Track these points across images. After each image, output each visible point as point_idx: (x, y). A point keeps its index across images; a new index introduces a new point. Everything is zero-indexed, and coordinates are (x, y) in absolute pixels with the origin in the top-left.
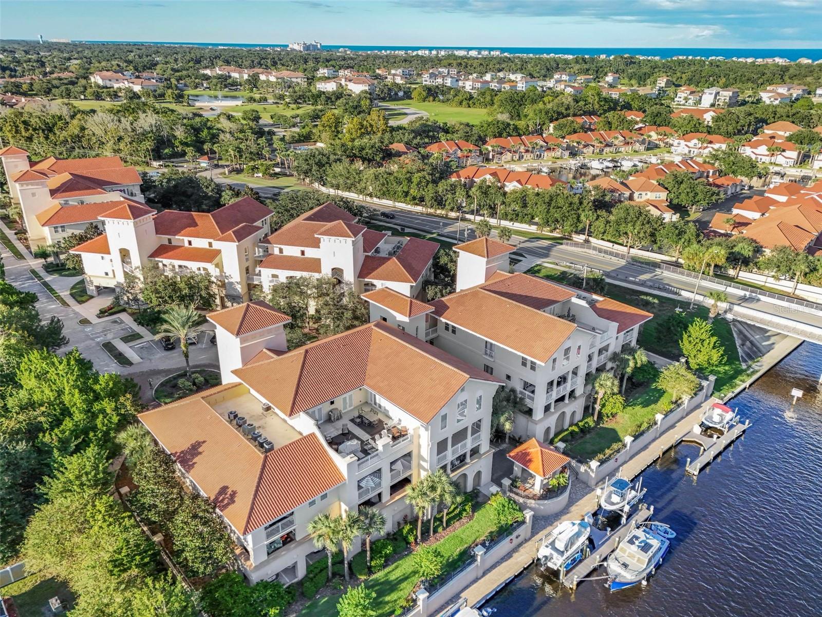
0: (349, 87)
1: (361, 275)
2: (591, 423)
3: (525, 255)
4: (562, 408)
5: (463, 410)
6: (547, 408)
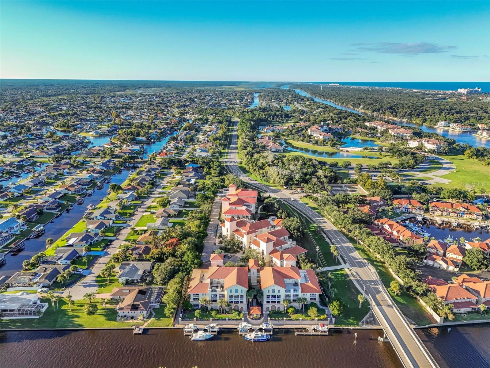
1: (270, 254)
2: (283, 312)
3: (347, 264)
4: (273, 304)
5: (236, 291)
6: (268, 302)
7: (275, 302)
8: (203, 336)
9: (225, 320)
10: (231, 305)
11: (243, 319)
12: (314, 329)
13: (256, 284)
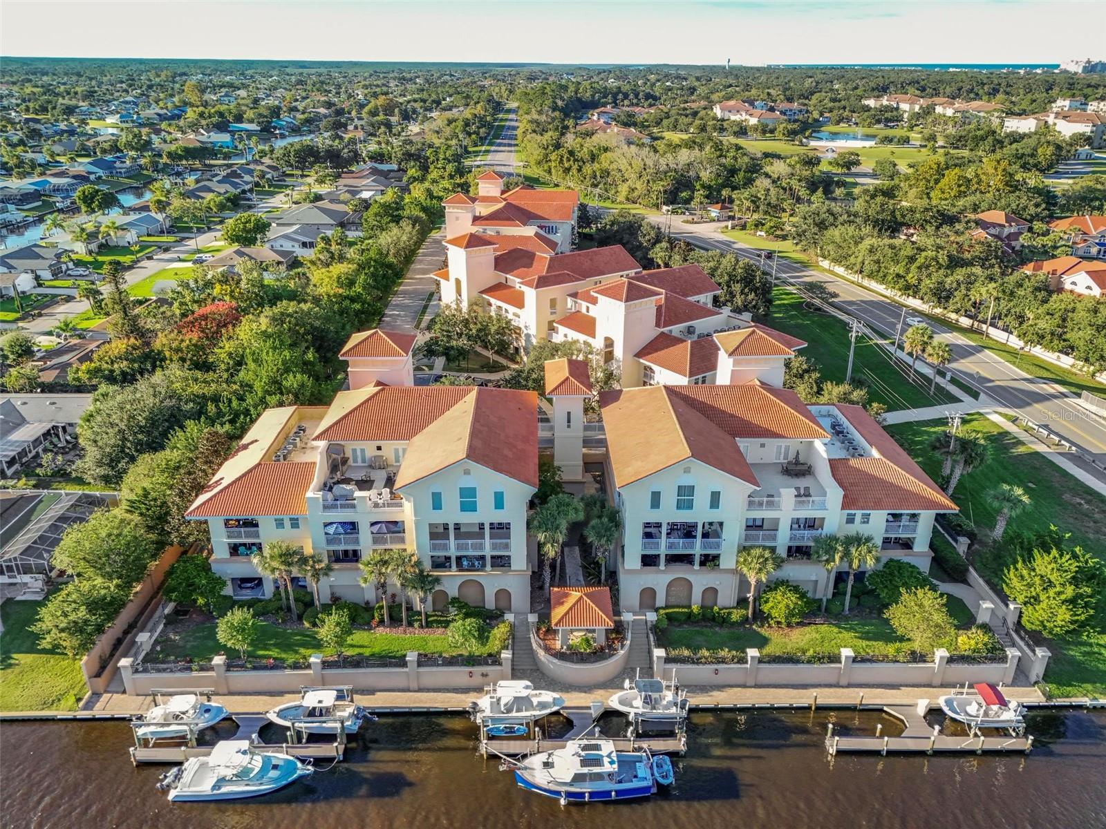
0: (1057, 128)
1: (640, 354)
2: (736, 616)
3: (982, 396)
4: (680, 571)
5: (468, 499)
6: (649, 561)
7: (687, 559)
8: (243, 774)
9: (401, 662)
10: (437, 580)
11: (506, 655)
12: (935, 715)
13: (579, 478)
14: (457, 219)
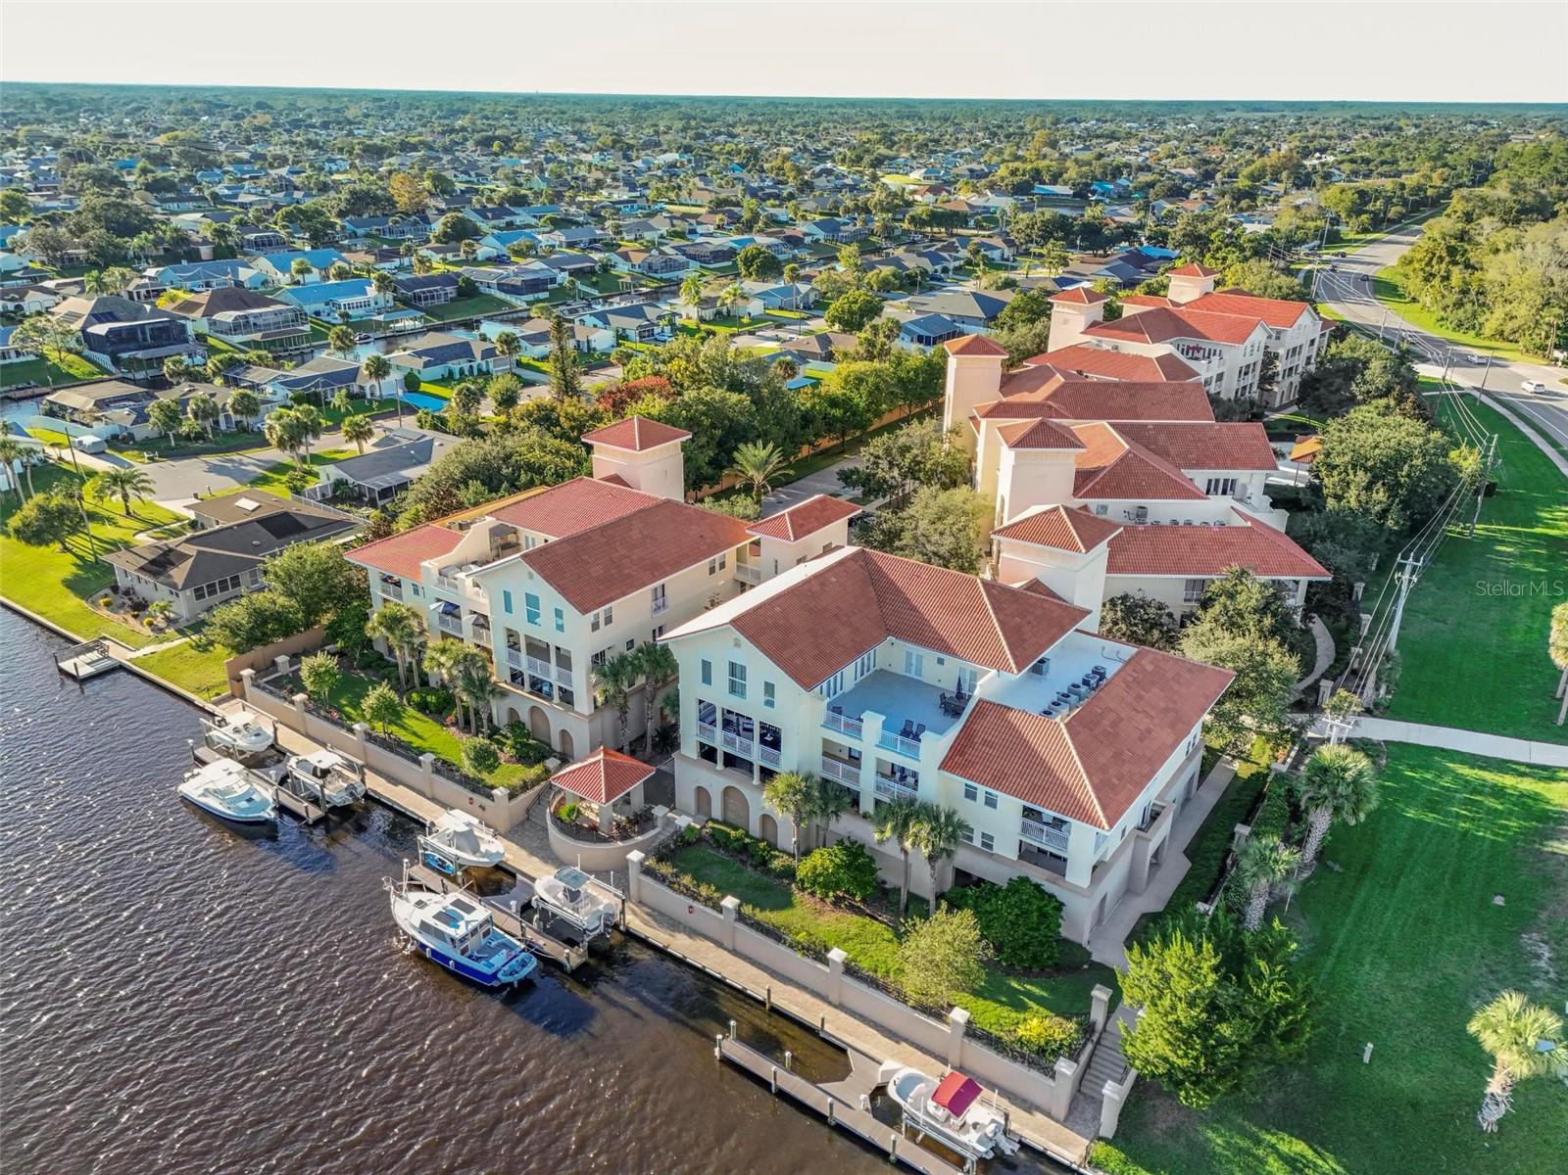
2: (780, 862)
4: (734, 779)
5: (533, 608)
6: (707, 752)
7: (745, 766)
14: (1066, 322)
